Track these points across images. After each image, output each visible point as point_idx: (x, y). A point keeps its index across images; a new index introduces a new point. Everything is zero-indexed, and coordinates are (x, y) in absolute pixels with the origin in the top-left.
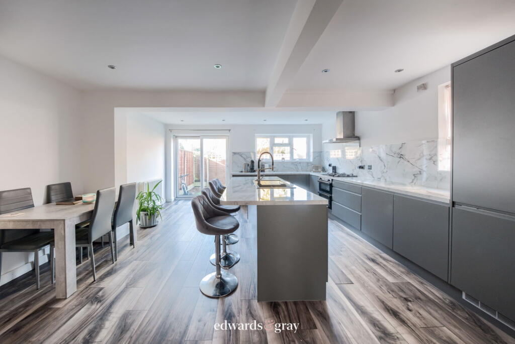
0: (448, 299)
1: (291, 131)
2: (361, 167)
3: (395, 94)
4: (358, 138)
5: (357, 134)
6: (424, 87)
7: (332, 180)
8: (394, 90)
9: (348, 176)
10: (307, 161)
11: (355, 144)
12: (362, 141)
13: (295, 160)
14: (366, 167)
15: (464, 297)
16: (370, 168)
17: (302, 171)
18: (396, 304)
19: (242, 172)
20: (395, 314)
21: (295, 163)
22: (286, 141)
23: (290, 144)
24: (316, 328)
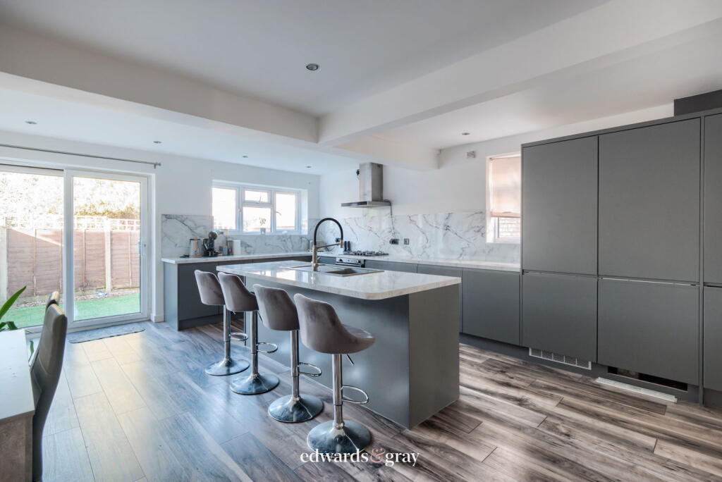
0: (521, 361)
1: (273, 180)
2: (394, 242)
3: (442, 155)
4: (389, 203)
5: (386, 197)
6: (473, 154)
7: (365, 260)
8: (440, 151)
9: (377, 255)
10: (297, 234)
11: (385, 211)
12: (394, 207)
13: (281, 231)
14: (401, 242)
15: (530, 354)
16: (406, 242)
17: (294, 251)
18: (500, 377)
19: (187, 256)
20: (508, 385)
21: (283, 236)
22: (264, 197)
23: (271, 204)
24: (481, 422)
